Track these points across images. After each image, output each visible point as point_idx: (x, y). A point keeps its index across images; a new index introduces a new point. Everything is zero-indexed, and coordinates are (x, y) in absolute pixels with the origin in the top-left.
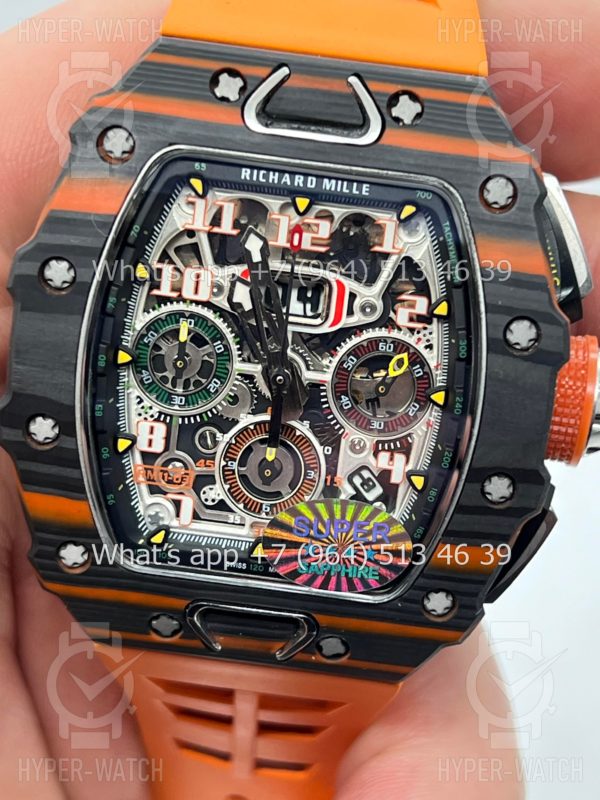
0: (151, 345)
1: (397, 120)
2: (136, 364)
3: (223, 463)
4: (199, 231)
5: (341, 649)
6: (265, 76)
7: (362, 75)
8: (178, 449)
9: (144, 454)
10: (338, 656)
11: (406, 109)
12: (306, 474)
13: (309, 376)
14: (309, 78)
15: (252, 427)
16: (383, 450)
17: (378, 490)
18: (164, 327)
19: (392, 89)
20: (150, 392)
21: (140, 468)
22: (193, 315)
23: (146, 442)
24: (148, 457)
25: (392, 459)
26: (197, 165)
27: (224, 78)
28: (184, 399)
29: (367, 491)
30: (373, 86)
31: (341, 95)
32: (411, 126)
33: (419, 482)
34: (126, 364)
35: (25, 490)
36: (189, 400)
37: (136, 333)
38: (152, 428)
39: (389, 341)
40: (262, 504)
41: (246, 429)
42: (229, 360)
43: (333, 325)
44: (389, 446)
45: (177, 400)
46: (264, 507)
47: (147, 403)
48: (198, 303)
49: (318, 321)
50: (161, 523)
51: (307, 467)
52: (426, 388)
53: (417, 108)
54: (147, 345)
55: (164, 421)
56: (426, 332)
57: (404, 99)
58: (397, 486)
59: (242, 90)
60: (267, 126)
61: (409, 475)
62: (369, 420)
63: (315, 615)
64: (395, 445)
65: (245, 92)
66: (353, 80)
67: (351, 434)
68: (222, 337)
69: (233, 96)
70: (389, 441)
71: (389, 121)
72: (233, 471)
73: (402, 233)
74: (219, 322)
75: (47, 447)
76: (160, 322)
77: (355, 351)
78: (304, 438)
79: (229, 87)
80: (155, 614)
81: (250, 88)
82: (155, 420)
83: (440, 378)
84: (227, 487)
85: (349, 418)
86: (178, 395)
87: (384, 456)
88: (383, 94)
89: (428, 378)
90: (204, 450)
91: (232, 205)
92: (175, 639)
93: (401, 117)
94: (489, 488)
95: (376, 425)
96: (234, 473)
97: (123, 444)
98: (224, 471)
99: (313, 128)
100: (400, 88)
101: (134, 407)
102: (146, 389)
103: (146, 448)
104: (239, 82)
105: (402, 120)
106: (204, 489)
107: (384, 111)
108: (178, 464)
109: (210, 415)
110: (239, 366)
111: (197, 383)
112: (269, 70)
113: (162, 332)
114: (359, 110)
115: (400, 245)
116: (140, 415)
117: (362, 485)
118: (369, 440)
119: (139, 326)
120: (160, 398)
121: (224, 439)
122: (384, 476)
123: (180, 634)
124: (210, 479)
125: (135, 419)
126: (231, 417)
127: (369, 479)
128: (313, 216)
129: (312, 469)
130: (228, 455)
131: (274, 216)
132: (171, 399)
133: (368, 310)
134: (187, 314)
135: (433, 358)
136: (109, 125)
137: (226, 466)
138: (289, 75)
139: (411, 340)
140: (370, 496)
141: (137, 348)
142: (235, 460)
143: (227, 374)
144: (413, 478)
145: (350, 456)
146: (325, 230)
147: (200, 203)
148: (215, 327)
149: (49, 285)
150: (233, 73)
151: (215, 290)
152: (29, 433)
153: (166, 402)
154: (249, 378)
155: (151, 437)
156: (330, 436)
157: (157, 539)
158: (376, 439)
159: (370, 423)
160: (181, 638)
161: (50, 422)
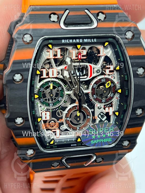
0: (42, 91)
1: (100, 20)
2: (39, 98)
3: (65, 119)
4: (51, 59)
5: (101, 160)
6: (63, 13)
7: (88, 9)
8: (52, 117)
9: (43, 121)
10: (100, 162)
11: (101, 17)
12: (87, 117)
13: (85, 91)
14: (75, 12)
15: (72, 108)
16: (107, 107)
17: (105, 117)
18: (46, 86)
19: (97, 12)
20: (43, 104)
21: (44, 125)
22: (52, 81)
23: (45, 118)
24: (45, 122)
25: (109, 109)
26: (50, 41)
27: (52, 15)
28: (53, 104)
29: (102, 118)
30: (92, 12)
31: (84, 15)
32: (104, 21)
33: (117, 114)
34: (37, 98)
35: (16, 138)
36: (54, 104)
37: (38, 89)
38: (46, 114)
39: (104, 78)
40: (77, 127)
41: (70, 109)
42: (63, 91)
43: (90, 77)
44: (108, 106)
45: (51, 105)
46: (77, 128)
47: (43, 107)
48: (54, 78)
49: (86, 77)
50: (51, 138)
51: (87, 115)
52: (115, 89)
53: (104, 16)
54: (41, 92)
55: (49, 111)
56: (113, 74)
57: (100, 14)
58: (110, 116)
60: (67, 27)
61: (114, 113)
62: (101, 100)
63: (95, 153)
64: (109, 105)
65: (59, 19)
66: (86, 11)
67: (97, 105)
68: (61, 86)
69: (56, 20)
70: (107, 105)
71: (99, 21)
72: (68, 120)
73: (105, 50)
74: (60, 82)
75: (21, 125)
76: (43, 85)
77: (96, 83)
78: (86, 108)
79: (54, 18)
80: (53, 162)
81: (60, 17)
82: (46, 111)
83: (118, 86)
84: (67, 125)
85: (96, 101)
86: (51, 103)
87: (107, 109)
88: (95, 13)
89: (115, 86)
90: (59, 116)
91: (60, 50)
92: (58, 167)
93: (101, 19)
94: (137, 112)
95: (103, 101)
96: (69, 121)
97: (39, 120)
98: (66, 121)
99: (79, 26)
100: (99, 11)
101: (40, 109)
102: (42, 103)
103: (45, 119)
104: (56, 16)
105: (101, 20)
106: (61, 127)
107: (96, 18)
108: (53, 121)
109: (61, 107)
110: (66, 92)
111: (55, 99)
112: (63, 12)
113: (44, 87)
114: (89, 19)
115: (104, 53)
116: (41, 111)
117: (101, 117)
118: (102, 105)
119: (38, 87)
120: (46, 105)
121: (65, 112)
122: (107, 114)
123: (59, 166)
124: (62, 124)
125: (40, 112)
126: (65, 106)
127: (103, 115)
128: (81, 49)
129: (89, 116)
130: (66, 117)
131: (71, 51)
132: (49, 105)
133: (98, 71)
134: (51, 81)
135: (116, 81)
137: (66, 119)
138: (69, 12)
139: (110, 77)
140: (103, 119)
141: (38, 93)
142: (68, 117)
143: (63, 95)
144: (116, 113)
145: (98, 110)
146: (84, 52)
147: (51, 51)
148: (59, 83)
149: (15, 81)
150: (54, 14)
151: (58, 74)
152: (15, 123)
153: (48, 106)
154: (69, 95)
155: (46, 116)
156: (92, 106)
157: (52, 143)
158: (104, 104)
159: (102, 101)
160: (60, 166)
161: (21, 118)
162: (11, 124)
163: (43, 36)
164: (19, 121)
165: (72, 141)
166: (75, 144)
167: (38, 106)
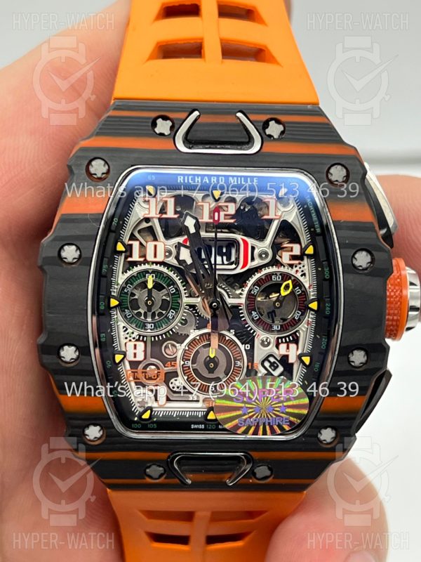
0: (129, 293)
1: (270, 136)
2: (121, 307)
3: (182, 363)
4: (153, 218)
5: (268, 473)
6: (184, 118)
7: (245, 111)
8: (152, 358)
9: (130, 362)
10: (266, 478)
11: (274, 129)
12: (235, 364)
13: (230, 301)
14: (212, 116)
15: (198, 338)
16: (282, 342)
17: (281, 369)
18: (137, 281)
19: (264, 118)
20: (131, 323)
21: (130, 372)
22: (154, 272)
23: (133, 355)
24: (134, 364)
25: (288, 348)
26: (149, 176)
27: (159, 121)
28: (153, 325)
29: (274, 370)
30: (252, 117)
31: (234, 125)
32: (279, 139)
33: (307, 360)
34: (115, 307)
35: (60, 394)
36: (156, 325)
37: (119, 286)
38: (135, 345)
39: (278, 274)
41: (194, 339)
42: (179, 297)
43: (243, 267)
44: (286, 340)
45: (149, 326)
46: (210, 387)
47: (130, 330)
48: (157, 263)
49: (234, 266)
50: (146, 406)
51: (235, 359)
52: (304, 301)
53: (281, 128)
54: (127, 293)
55: (143, 341)
56: (301, 266)
57: (272, 123)
58: (292, 364)
59: (172, 128)
60: (190, 148)
61: (300, 357)
62: (271, 325)
63: (250, 453)
64: (289, 339)
65: (174, 129)
66: (239, 115)
67: (261, 335)
68: (174, 283)
69: (167, 132)
70: (285, 337)
71: (266, 138)
72: (189, 367)
73: (279, 206)
74: (171, 274)
75: (72, 365)
76: (133, 278)
77: (258, 283)
78: (232, 341)
79: (163, 127)
80: (148, 465)
81: (176, 127)
82: (137, 340)
83: (312, 294)
84: (186, 378)
85: (258, 325)
86: (149, 323)
87: (283, 347)
88: (261, 122)
89: (305, 294)
90: (168, 356)
91: (173, 200)
92: (161, 480)
93: (272, 134)
94: (352, 358)
95: (275, 328)
96: (189, 368)
97: (118, 358)
98: (183, 368)
99: (219, 147)
100: (269, 117)
101: (122, 333)
102: (129, 321)
103: (132, 359)
104: (169, 123)
105: (272, 136)
106: (172, 381)
107: (261, 131)
108: (153, 367)
109: (171, 333)
110: (186, 300)
111: (161, 314)
112: (186, 114)
113: (135, 284)
114: (245, 133)
115: (279, 214)
116: (126, 338)
117: (270, 367)
118: (272, 338)
119: (121, 282)
120: (138, 326)
121: (181, 348)
122: (284, 360)
123: (164, 476)
124: (175, 374)
125: (123, 341)
126: (184, 333)
127: (274, 362)
128: (224, 201)
129: (238, 360)
130: (185, 358)
131: (199, 204)
132: (145, 326)
133: (264, 256)
134: (150, 271)
135: (306, 282)
136: (92, 158)
137: (184, 364)
138: (199, 116)
139: (292, 272)
140: (276, 373)
141: (120, 296)
142: (189, 360)
143: (179, 306)
144: (303, 358)
145: (261, 349)
146: (232, 209)
147: (153, 201)
148: (169, 277)
149: (64, 262)
150: (165, 118)
151: (167, 254)
152: (60, 357)
153: (142, 328)
154: (193, 307)
155: (135, 351)
156: (248, 338)
157: (146, 416)
158: (277, 336)
159: (271, 327)
160: (165, 478)
161: (73, 348)
162: (48, 359)
163: (132, 166)
164: (69, 353)
165: (197, 417)
166: (201, 423)
167: (118, 326)
